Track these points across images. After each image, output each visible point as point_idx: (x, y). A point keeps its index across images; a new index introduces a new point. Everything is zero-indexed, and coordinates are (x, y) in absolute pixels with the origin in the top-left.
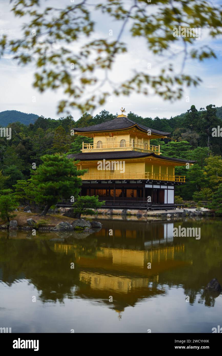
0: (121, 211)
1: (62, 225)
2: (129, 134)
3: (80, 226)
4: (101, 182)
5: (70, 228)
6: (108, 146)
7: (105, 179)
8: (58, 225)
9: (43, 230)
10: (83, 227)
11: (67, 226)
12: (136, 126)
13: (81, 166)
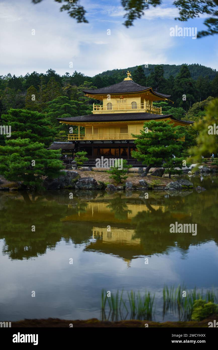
0: (137, 169)
1: (173, 185)
2: (140, 96)
3: (185, 185)
4: (114, 142)
5: (180, 187)
6: (121, 108)
7: (120, 139)
8: (169, 184)
9: (158, 190)
10: (188, 186)
11: (177, 186)
12: (151, 89)
13: (93, 127)
